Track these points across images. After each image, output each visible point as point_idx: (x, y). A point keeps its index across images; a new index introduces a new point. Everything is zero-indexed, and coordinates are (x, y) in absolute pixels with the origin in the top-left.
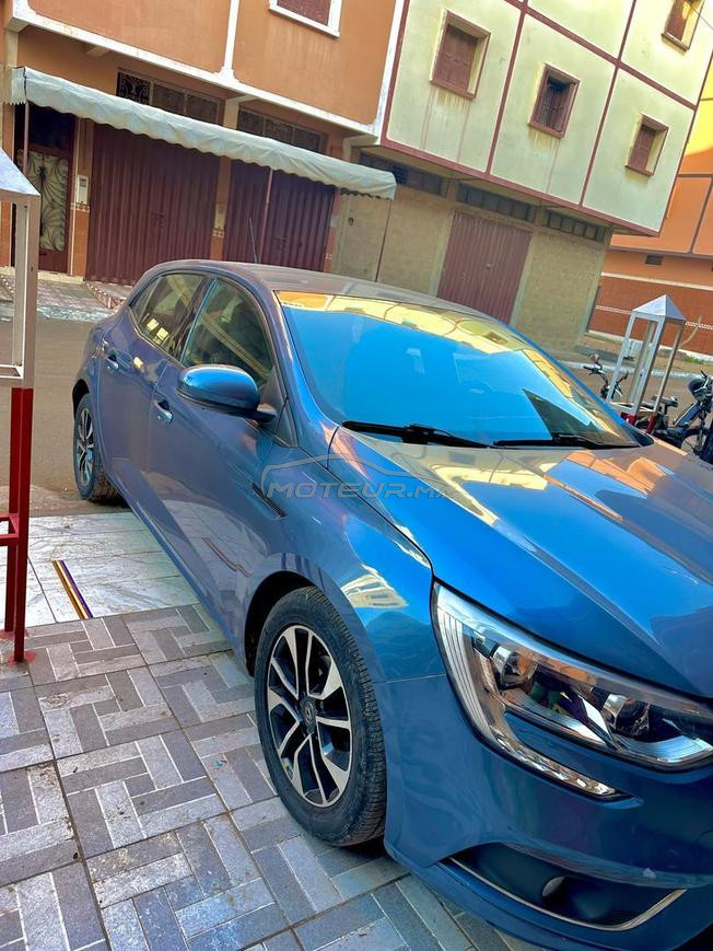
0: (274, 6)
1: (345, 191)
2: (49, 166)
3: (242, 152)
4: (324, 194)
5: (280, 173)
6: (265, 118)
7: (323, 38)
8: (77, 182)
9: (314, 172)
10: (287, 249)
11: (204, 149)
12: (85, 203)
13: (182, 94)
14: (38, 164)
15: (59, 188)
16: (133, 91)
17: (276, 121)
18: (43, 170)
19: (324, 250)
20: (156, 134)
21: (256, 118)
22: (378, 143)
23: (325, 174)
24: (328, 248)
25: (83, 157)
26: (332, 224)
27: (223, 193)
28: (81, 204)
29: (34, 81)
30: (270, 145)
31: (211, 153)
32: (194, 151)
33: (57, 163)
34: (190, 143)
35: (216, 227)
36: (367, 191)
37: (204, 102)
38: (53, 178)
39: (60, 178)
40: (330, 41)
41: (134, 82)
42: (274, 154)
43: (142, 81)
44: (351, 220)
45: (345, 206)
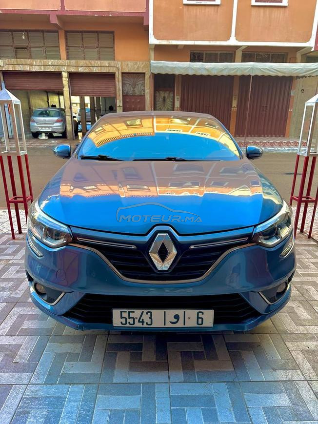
0: (253, 3)
1: (298, 77)
2: (166, 95)
3: (237, 71)
4: (287, 81)
5: (256, 76)
6: (256, 53)
7: (279, 8)
8: (176, 99)
9: (275, 72)
10: (268, 111)
11: (220, 74)
12: (179, 107)
13: (217, 54)
14: (162, 95)
15: (170, 103)
16: (197, 58)
17: (260, 53)
18: (164, 97)
19: (287, 108)
20: (199, 73)
21: (250, 54)
22: (313, 49)
23: (279, 72)
24: (290, 106)
25: (178, 89)
26: (292, 94)
27: (236, 92)
28: (177, 108)
29: (154, 65)
30: (250, 65)
31: (223, 75)
32: (216, 76)
33: (169, 94)
34: (214, 73)
35: (233, 106)
36: (303, 74)
37: (227, 54)
38: (168, 100)
39: (170, 99)
40: (283, 9)
41: (197, 54)
42: (252, 69)
43: (200, 53)
44: (303, 90)
45: (298, 85)
